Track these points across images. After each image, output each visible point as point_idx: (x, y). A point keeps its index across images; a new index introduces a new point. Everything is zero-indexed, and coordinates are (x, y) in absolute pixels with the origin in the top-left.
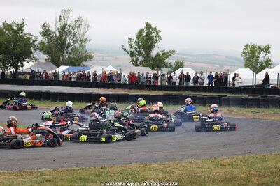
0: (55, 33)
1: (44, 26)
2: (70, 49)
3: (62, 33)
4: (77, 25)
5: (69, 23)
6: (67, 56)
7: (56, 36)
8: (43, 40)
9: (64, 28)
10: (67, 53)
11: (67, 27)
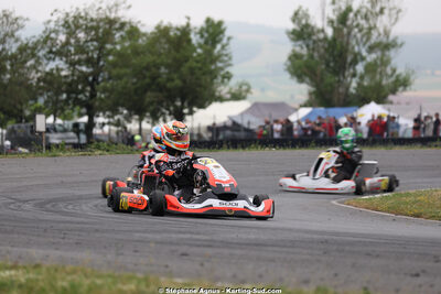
0: (323, 31)
1: (296, 17)
2: (360, 68)
3: (341, 30)
4: (378, 9)
5: (355, 7)
6: (354, 84)
7: (325, 39)
8: (298, 49)
9: (343, 18)
10: (354, 75)
11: (351, 15)
